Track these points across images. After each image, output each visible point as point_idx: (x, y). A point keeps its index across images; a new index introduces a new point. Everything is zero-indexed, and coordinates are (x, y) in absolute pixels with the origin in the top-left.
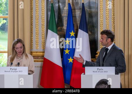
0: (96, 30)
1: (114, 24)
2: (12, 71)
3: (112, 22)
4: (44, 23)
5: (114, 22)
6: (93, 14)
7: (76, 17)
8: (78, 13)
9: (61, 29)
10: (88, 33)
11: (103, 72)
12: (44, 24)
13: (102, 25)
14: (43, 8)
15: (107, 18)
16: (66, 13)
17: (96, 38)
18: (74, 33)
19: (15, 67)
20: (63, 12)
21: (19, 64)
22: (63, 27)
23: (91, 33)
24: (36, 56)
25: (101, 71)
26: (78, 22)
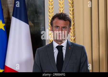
0: (41, 18)
1: (73, 7)
3: (70, 3)
5: (73, 3)
10: (28, 23)
13: (52, 9)
18: (4, 25)
23: (32, 25)
26: (9, 5)
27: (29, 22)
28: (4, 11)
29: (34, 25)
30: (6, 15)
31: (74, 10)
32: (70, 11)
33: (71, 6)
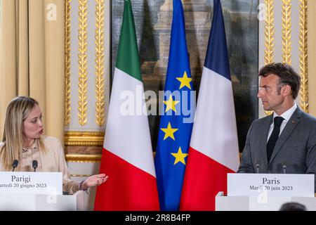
0: (252, 70)
1: (306, 53)
2: (16, 185)
3: (301, 47)
4: (102, 51)
5: (306, 47)
6: (245, 25)
7: (194, 32)
8: (201, 23)
9: (152, 67)
10: (230, 79)
11: (279, 189)
12: (101, 54)
13: (271, 55)
14: (100, 8)
15: (284, 35)
16: (165, 20)
17: (252, 94)
18: (190, 80)
19: (26, 174)
20: (157, 17)
21: (35, 163)
22: (159, 62)
23: (237, 81)
24: (80, 145)
25: (274, 185)
26: (199, 47)
27: (232, 77)
28: (191, 57)
29: (241, 82)
30: (193, 64)
31: (308, 58)
32: (302, 59)
33: (304, 52)
